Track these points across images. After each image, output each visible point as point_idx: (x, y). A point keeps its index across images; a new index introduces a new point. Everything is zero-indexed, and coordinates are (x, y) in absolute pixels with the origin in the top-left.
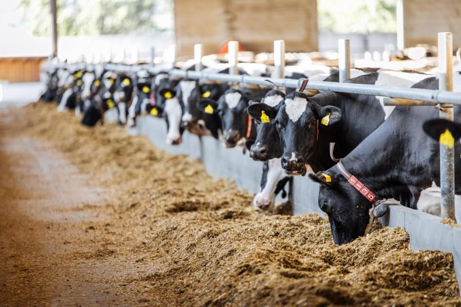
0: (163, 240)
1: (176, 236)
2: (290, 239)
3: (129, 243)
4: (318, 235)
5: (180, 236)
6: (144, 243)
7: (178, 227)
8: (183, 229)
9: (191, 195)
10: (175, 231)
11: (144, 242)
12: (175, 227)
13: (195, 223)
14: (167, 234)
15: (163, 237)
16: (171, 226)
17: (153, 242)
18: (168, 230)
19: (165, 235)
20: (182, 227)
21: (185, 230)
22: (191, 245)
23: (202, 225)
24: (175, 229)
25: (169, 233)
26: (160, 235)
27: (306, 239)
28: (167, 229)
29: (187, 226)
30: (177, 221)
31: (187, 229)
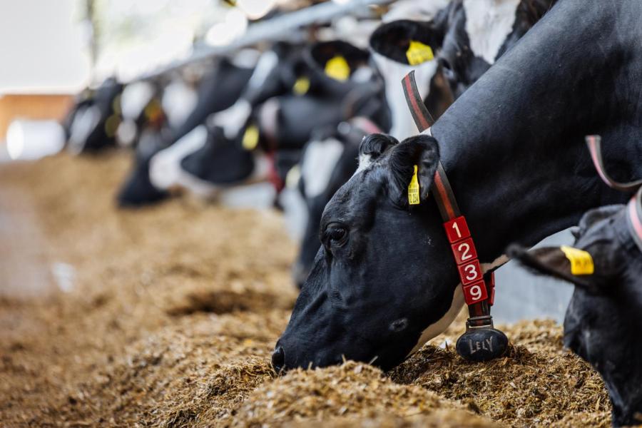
0: (123, 392)
1: (155, 383)
2: (489, 397)
3: (38, 400)
4: (578, 386)
5: (165, 382)
6: (73, 401)
7: (166, 356)
8: (178, 361)
9: (233, 275)
10: (157, 368)
11: (74, 396)
12: (156, 355)
13: (210, 345)
14: (135, 375)
15: (123, 383)
16: (148, 353)
17: (96, 399)
18: (138, 365)
19: (129, 377)
20: (176, 356)
21: (181, 365)
22: (181, 412)
23: (229, 349)
24: (156, 361)
25: (141, 373)
26: (118, 378)
27: (543, 397)
28: (135, 361)
29: (188, 355)
30: (164, 339)
31: (186, 362)
